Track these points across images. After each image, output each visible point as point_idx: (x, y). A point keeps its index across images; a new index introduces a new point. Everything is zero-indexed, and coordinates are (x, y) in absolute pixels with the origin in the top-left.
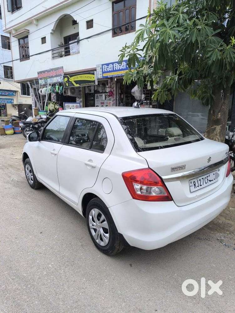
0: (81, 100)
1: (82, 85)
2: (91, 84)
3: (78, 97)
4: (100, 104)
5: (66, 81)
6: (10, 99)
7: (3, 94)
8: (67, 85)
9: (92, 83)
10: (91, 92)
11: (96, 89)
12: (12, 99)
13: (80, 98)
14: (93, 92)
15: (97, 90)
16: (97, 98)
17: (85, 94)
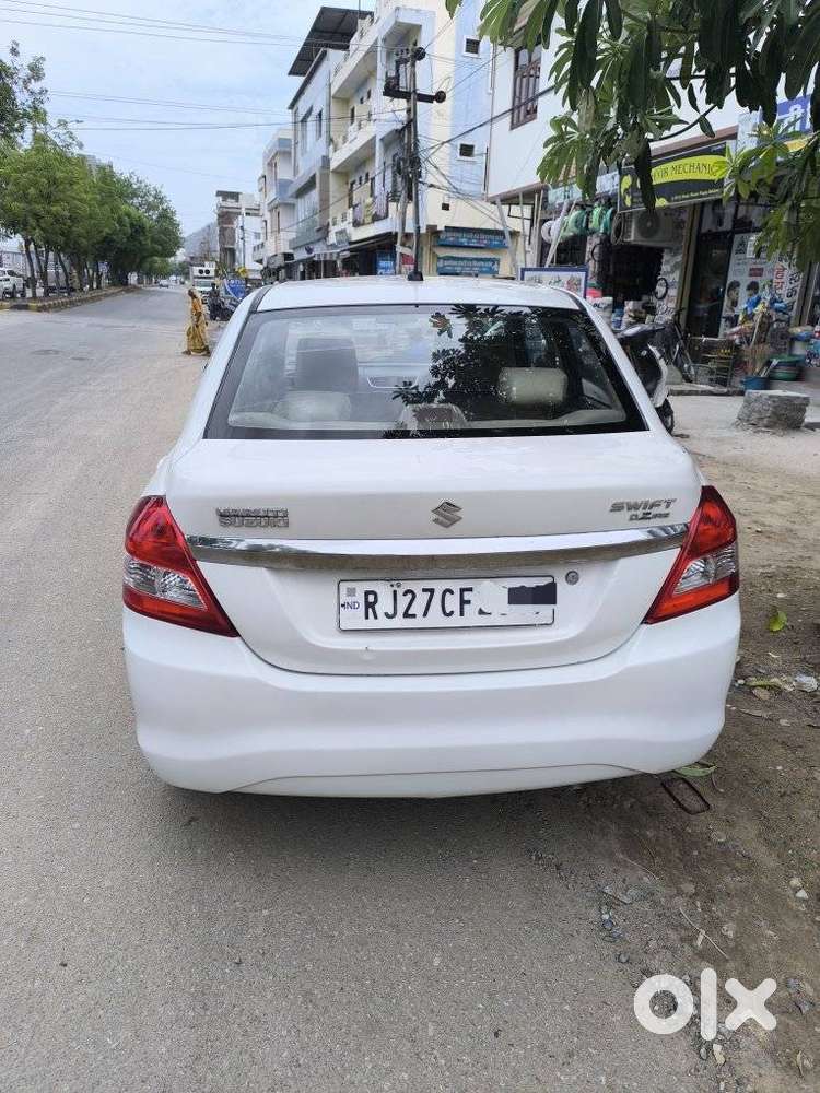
0: (679, 258)
1: (677, 201)
2: (708, 195)
3: (671, 249)
4: (747, 272)
5: (626, 190)
6: (489, 260)
7: (474, 243)
8: (628, 203)
9: (710, 192)
10: (720, 229)
11: (740, 215)
12: (494, 261)
13: (674, 252)
14: (727, 225)
15: (745, 217)
16: (738, 252)
17: (700, 236)
